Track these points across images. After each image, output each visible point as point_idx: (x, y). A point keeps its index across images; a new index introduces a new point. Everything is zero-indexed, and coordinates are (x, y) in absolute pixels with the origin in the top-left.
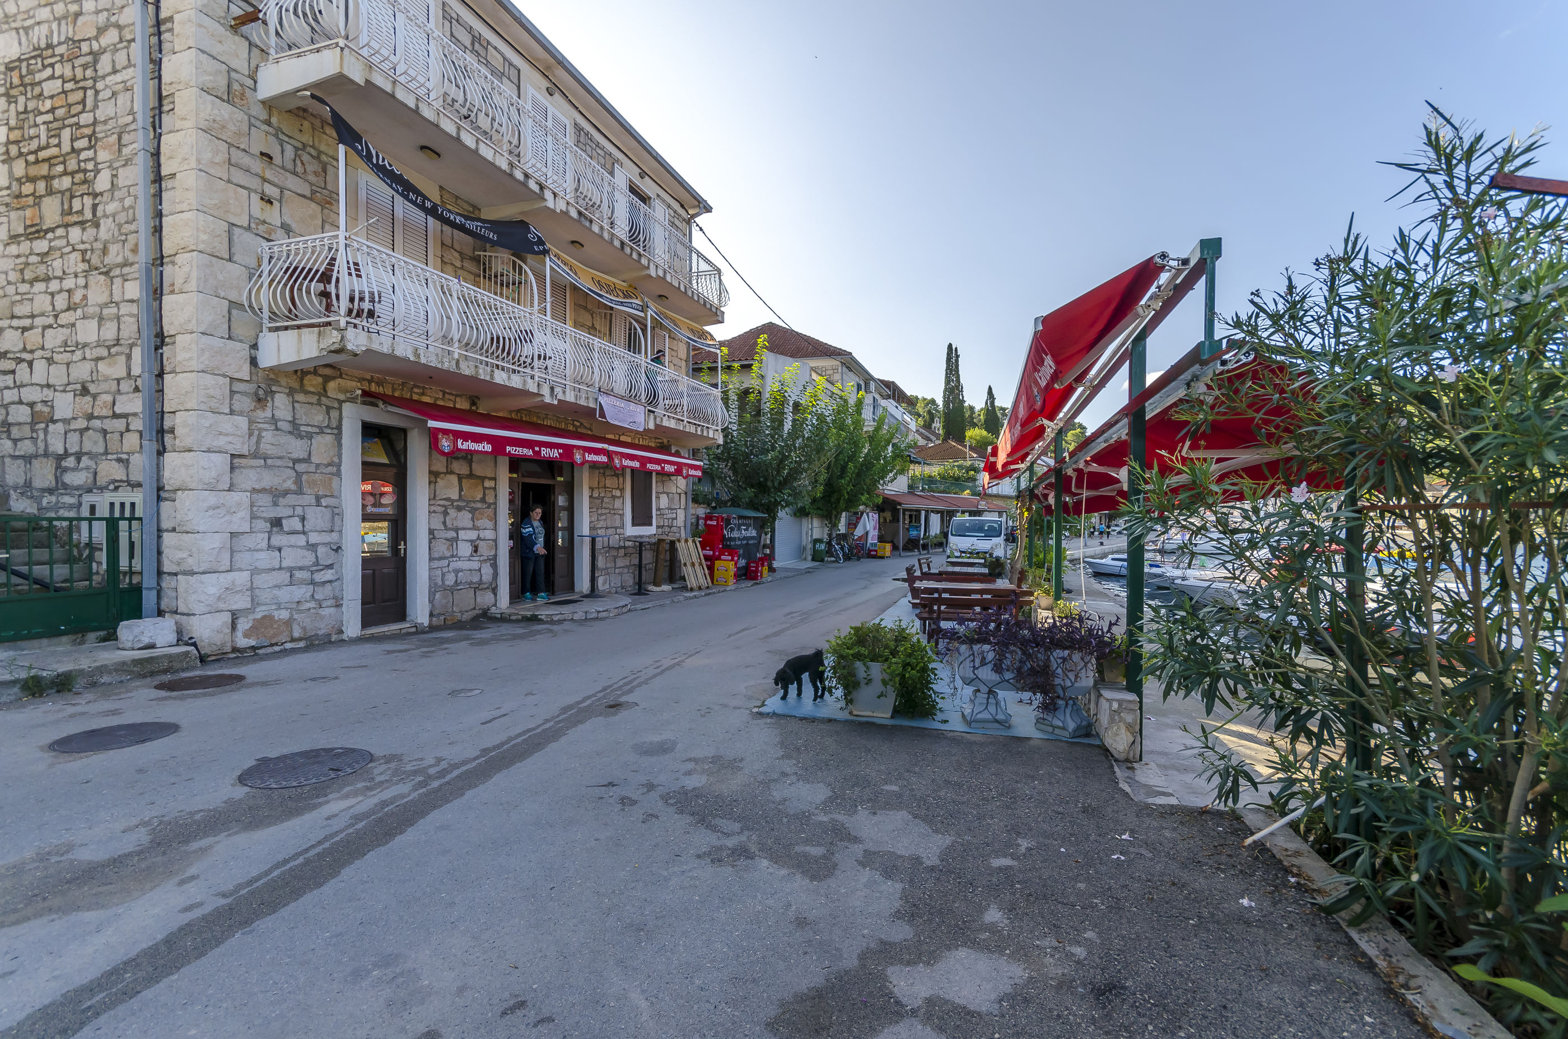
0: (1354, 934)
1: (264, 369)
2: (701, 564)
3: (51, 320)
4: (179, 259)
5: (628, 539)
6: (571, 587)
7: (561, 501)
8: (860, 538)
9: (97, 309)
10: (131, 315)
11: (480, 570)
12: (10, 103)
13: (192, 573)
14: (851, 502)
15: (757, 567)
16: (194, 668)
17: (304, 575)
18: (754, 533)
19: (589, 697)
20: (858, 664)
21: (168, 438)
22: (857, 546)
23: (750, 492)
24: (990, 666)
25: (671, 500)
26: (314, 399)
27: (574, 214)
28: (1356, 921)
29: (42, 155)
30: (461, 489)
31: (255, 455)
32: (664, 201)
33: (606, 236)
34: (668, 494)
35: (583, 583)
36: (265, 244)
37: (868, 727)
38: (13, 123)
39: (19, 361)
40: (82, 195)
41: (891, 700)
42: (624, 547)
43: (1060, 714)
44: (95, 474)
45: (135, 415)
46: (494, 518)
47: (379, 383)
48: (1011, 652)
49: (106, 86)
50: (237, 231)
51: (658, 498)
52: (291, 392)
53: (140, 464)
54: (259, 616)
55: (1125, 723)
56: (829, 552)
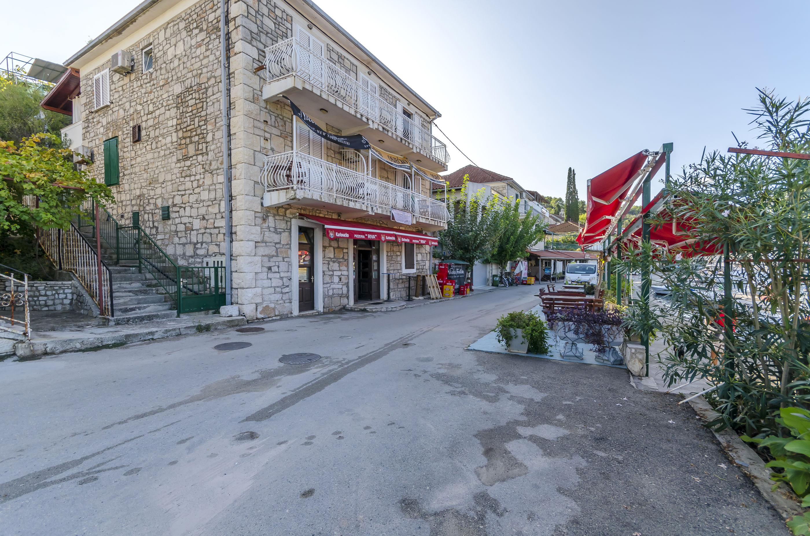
0: (717, 435)
1: (265, 207)
2: (437, 287)
3: (192, 192)
4: (238, 166)
5: (404, 275)
6: (379, 297)
7: (374, 258)
8: (518, 274)
9: (208, 187)
10: (220, 189)
11: (342, 289)
12: (177, 110)
13: (243, 288)
14: (513, 256)
15: (464, 289)
16: (245, 325)
17: (278, 290)
18: (463, 272)
19: (395, 341)
20: (511, 329)
21: (234, 236)
22: (516, 278)
23: (461, 252)
24: (573, 332)
25: (423, 256)
26: (282, 218)
27: (381, 129)
28: (717, 431)
29: (188, 128)
30: (334, 254)
31: (263, 242)
32: (419, 114)
33: (394, 137)
34: (421, 253)
35: (384, 295)
36: (265, 157)
37: (517, 357)
38: (178, 117)
39: (181, 207)
40: (202, 143)
41: (526, 346)
42: (402, 279)
43: (607, 354)
44: (208, 250)
45: (222, 227)
46: (347, 266)
47: (304, 210)
48: (583, 326)
49: (210, 100)
50: (256, 153)
51: (417, 255)
52: (274, 216)
53: (224, 246)
54: (264, 306)
55: (638, 359)
56: (501, 282)
